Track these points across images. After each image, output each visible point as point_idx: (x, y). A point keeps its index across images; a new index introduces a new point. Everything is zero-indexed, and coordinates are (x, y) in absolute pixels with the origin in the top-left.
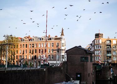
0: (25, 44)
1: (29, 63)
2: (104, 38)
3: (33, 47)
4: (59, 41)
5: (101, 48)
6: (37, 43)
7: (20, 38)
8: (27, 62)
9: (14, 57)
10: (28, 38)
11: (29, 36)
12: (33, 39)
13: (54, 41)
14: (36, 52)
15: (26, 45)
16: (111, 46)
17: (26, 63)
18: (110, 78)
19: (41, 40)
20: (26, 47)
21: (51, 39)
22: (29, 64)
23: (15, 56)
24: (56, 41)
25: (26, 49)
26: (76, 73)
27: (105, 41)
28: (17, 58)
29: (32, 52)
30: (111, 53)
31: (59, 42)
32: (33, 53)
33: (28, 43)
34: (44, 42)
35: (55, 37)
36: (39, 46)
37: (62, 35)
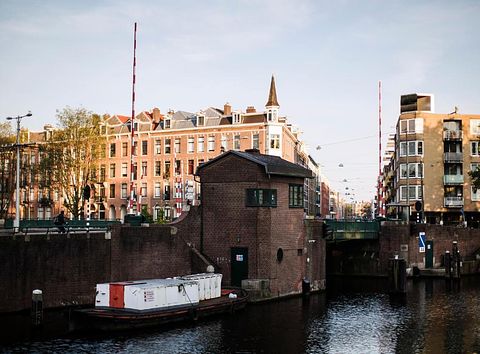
0: (140, 140)
1: (155, 213)
2: (433, 111)
3: (168, 151)
4: (261, 128)
5: (420, 150)
6: (180, 135)
7: (121, 118)
8: (146, 209)
9: (103, 191)
10: (151, 116)
11: (156, 110)
12: (168, 122)
13: (241, 128)
14: (178, 170)
15: (145, 144)
16: (464, 143)
17: (144, 211)
18: (416, 269)
19: (195, 125)
20: (145, 152)
21: (230, 120)
22: (155, 217)
23: (107, 185)
24: (250, 128)
25: (146, 158)
26: (232, 248)
27: (440, 122)
28: (113, 195)
29: (163, 170)
30: (462, 173)
31: (259, 131)
32: (166, 176)
33: (151, 136)
34: (205, 130)
35: (248, 111)
36: (190, 147)
37: (270, 104)
